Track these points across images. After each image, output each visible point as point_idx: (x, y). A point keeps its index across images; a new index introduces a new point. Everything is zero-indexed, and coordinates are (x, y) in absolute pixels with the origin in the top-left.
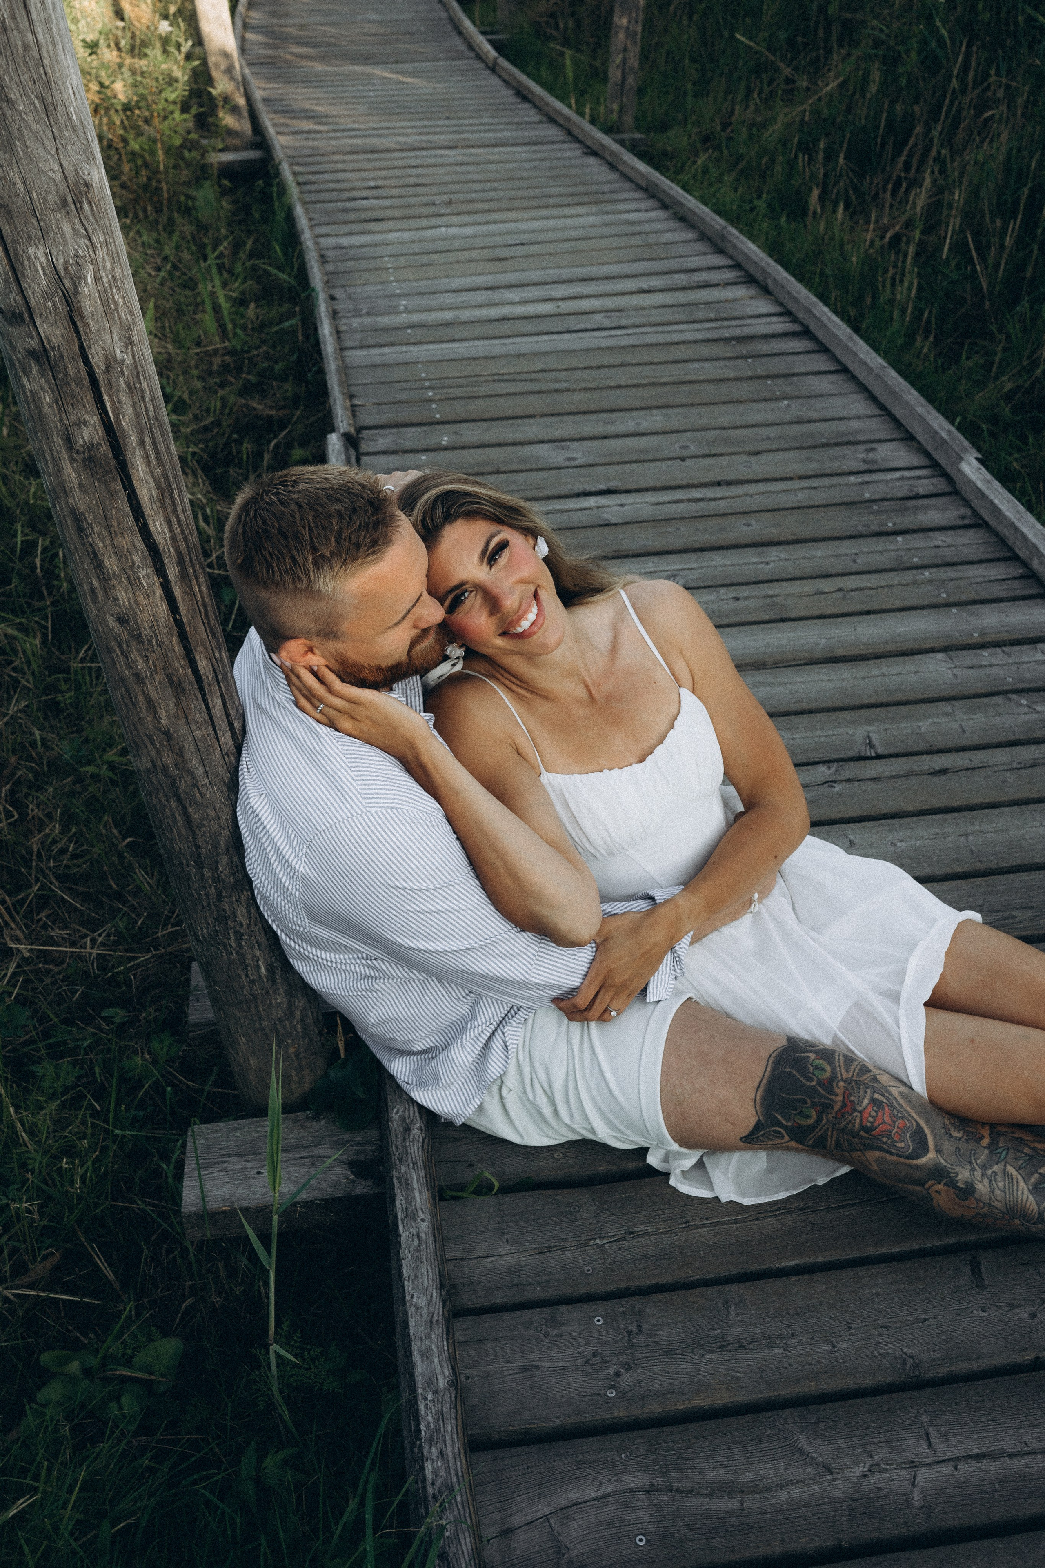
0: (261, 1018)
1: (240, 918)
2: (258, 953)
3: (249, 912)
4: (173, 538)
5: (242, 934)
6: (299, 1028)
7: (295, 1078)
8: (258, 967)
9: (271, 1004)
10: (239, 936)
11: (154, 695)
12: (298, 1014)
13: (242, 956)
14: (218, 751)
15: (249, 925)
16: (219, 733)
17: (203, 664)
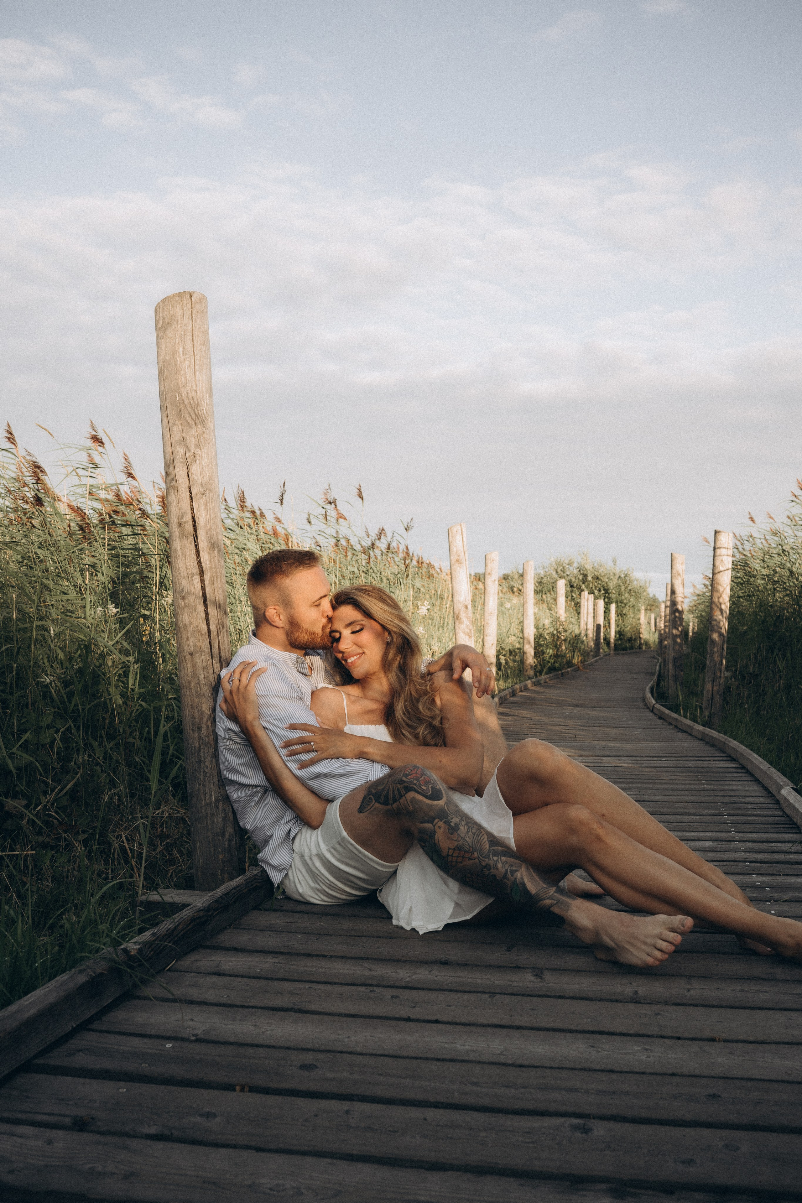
0: (208, 830)
1: (207, 763)
2: (212, 786)
3: (212, 761)
4: (211, 568)
5: (207, 773)
6: (226, 843)
7: (219, 876)
8: (211, 795)
9: (213, 822)
10: (205, 776)
11: (189, 635)
12: (227, 835)
13: (204, 786)
14: (212, 670)
15: (211, 768)
16: (214, 662)
17: (213, 627)
